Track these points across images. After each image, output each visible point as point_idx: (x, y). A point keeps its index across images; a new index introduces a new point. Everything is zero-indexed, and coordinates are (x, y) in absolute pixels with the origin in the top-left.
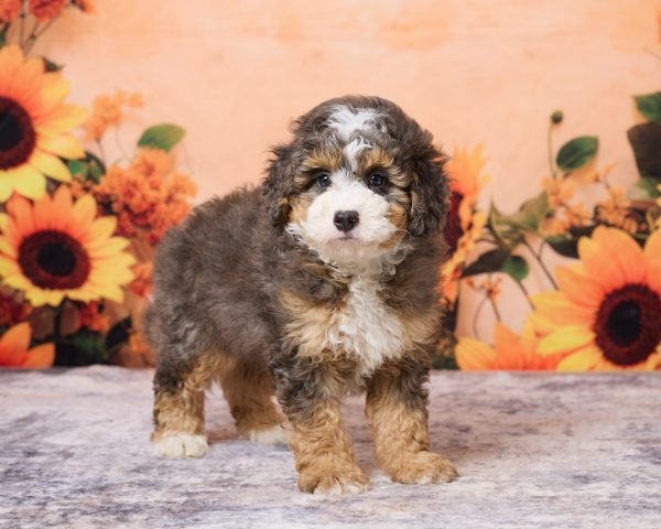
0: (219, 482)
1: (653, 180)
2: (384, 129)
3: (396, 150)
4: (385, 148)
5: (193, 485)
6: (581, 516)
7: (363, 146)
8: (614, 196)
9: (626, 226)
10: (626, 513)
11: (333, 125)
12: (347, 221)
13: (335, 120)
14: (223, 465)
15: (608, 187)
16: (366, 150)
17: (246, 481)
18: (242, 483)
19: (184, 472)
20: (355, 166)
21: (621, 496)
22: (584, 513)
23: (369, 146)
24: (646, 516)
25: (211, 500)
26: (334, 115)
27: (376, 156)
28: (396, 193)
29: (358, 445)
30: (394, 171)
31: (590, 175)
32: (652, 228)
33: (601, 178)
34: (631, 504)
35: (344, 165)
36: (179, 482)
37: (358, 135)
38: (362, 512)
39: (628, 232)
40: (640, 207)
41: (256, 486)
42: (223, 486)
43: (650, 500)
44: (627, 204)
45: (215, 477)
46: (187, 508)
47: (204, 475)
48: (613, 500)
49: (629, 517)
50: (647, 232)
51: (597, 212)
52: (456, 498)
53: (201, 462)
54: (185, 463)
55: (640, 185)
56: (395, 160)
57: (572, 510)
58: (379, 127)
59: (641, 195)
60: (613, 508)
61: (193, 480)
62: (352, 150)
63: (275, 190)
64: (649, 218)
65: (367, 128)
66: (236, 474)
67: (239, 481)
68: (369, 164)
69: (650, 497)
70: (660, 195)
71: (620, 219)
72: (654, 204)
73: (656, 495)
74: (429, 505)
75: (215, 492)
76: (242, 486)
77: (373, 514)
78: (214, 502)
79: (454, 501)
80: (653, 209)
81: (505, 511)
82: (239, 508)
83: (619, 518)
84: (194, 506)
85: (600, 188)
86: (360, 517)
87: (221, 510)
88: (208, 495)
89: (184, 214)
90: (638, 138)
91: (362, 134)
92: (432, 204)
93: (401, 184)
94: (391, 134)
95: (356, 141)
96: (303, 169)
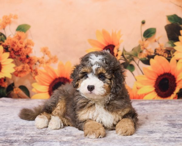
0: (40, 133)
1: (172, 41)
2: (104, 62)
3: (107, 68)
4: (104, 67)
6: (151, 144)
7: (98, 66)
8: (161, 46)
9: (164, 55)
10: (164, 143)
11: (90, 60)
13: (91, 58)
15: (159, 43)
16: (98, 68)
17: (49, 133)
18: (48, 133)
21: (163, 137)
23: (99, 67)
24: (170, 144)
25: (38, 139)
26: (91, 57)
27: (101, 69)
28: (107, 80)
30: (106, 74)
31: (153, 40)
32: (172, 56)
33: (157, 41)
34: (166, 140)
35: (92, 72)
36: (28, 133)
37: (97, 63)
38: (84, 142)
39: (165, 57)
40: (169, 49)
41: (52, 134)
42: (42, 134)
43: (172, 139)
44: (165, 48)
45: (39, 131)
46: (31, 141)
47: (36, 131)
48: (161, 139)
49: (165, 144)
50: (171, 57)
51: (155, 51)
55: (169, 43)
56: (107, 71)
57: (148, 142)
58: (103, 61)
59: (169, 46)
60: (160, 141)
61: (33, 133)
62: (94, 67)
64: (171, 53)
65: (99, 61)
67: (47, 133)
68: (99, 72)
70: (175, 46)
71: (162, 53)
72: (173, 49)
73: (173, 137)
74: (105, 140)
75: (39, 136)
76: (48, 134)
77: (87, 143)
78: (39, 139)
79: (112, 139)
80: (173, 50)
81: (127, 142)
82: (46, 141)
83: (162, 144)
84: (33, 141)
85: (157, 43)
86: (83, 144)
87: (41, 142)
88: (37, 137)
89: (30, 52)
90: (168, 28)
91: (98, 63)
92: (118, 84)
93: (109, 78)
94: (106, 63)
95: (96, 65)
96: (81, 72)
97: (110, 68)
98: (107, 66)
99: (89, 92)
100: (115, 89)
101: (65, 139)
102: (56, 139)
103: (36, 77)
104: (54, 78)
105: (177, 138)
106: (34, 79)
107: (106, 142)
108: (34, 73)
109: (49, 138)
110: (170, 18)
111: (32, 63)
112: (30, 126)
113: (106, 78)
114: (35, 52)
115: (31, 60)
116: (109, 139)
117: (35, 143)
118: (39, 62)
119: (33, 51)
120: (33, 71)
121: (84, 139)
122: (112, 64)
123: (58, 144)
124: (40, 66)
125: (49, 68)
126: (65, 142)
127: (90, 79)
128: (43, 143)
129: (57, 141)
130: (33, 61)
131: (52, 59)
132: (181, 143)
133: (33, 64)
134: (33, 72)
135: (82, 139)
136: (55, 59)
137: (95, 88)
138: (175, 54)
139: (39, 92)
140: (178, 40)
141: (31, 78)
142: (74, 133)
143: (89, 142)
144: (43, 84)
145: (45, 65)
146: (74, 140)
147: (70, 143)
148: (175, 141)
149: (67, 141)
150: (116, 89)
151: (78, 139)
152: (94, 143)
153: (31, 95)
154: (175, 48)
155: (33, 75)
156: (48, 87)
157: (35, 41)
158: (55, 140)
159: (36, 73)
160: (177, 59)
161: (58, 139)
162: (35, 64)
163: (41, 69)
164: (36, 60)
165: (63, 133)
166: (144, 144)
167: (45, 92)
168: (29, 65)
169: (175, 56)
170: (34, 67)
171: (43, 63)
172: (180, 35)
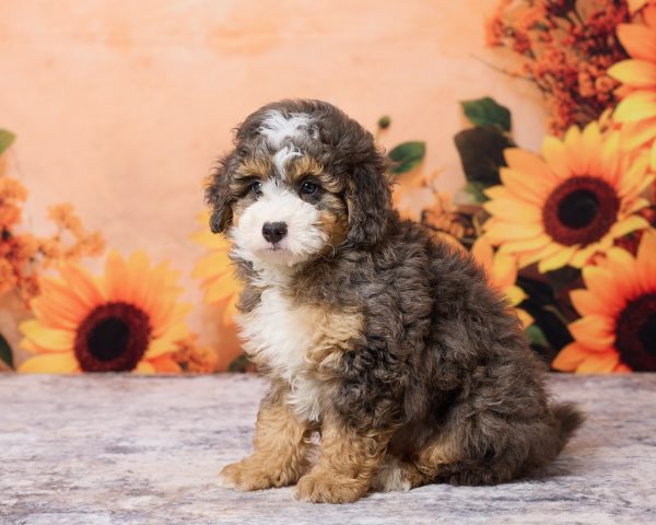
0: (48, 485)
1: (480, 185)
2: (316, 136)
3: (326, 156)
4: (314, 155)
5: (23, 487)
6: (408, 519)
7: (292, 154)
8: (441, 201)
9: (453, 231)
10: (453, 516)
11: (265, 131)
12: (275, 233)
13: (267, 126)
14: (53, 467)
15: (435, 192)
16: (296, 158)
17: (76, 483)
18: (72, 486)
19: (14, 475)
20: (283, 174)
21: (448, 498)
22: (410, 516)
23: (299, 154)
24: (472, 519)
25: (41, 503)
26: (265, 122)
27: (305, 164)
28: (329, 199)
29: (186, 447)
30: (325, 178)
31: (417, 180)
32: (478, 232)
33: (428, 183)
34: (458, 507)
35: (274, 175)
36: (9, 485)
37: (288, 142)
38: (190, 514)
39: (455, 236)
40: (466, 211)
41: (85, 489)
42: (53, 489)
43: (477, 503)
44: (454, 209)
45: (45, 479)
46: (16, 510)
47: (34, 477)
48: (440, 503)
49: (455, 519)
50: (474, 237)
51: (424, 217)
52: (284, 500)
53: (32, 464)
54: (15, 466)
55: (468, 191)
56: (325, 167)
57: (399, 513)
58: (311, 132)
59: (468, 199)
60: (439, 511)
61: (24, 483)
62: (281, 158)
63: (218, 197)
64: (476, 223)
65: (298, 134)
66: (67, 476)
67: (68, 483)
68: (299, 173)
69: (477, 499)
70: (487, 199)
71: (447, 224)
72: (481, 209)
73: (483, 498)
74: (258, 507)
75: (44, 495)
76: (71, 489)
77: (201, 516)
78: (44, 505)
79: (282, 504)
80: (480, 214)
81: (332, 514)
82: (68, 511)
83: (445, 520)
84: (23, 509)
85: (427, 192)
86: (188, 519)
87: (51, 512)
88: (38, 498)
89: (15, 218)
90: (465, 143)
91: (293, 141)
92: (370, 211)
93: (334, 190)
94: (323, 140)
95: (286, 148)
96: (236, 176)
97: (336, 159)
98: (324, 152)
99: (270, 245)
100: (363, 227)
101: (129, 504)
102: (98, 503)
103: (34, 302)
104: (91, 305)
105: (494, 499)
106: (28, 307)
107: (263, 513)
108: (29, 291)
109: (76, 500)
110: (470, 109)
111: (20, 256)
112: (14, 461)
113: (326, 191)
114: (30, 220)
115: (16, 246)
116: (273, 504)
117: (29, 518)
118: (45, 254)
119: (24, 216)
120: (23, 283)
121: (190, 503)
122: (345, 142)
123: (106, 518)
124: (45, 266)
125: (74, 271)
126: (129, 515)
127: (268, 200)
128: (55, 516)
129: (102, 511)
130: (25, 249)
131: (84, 242)
132: (506, 516)
133: (22, 259)
134: (25, 286)
135: (183, 504)
136: (95, 245)
137: (290, 230)
138: (488, 225)
139: (43, 351)
140: (495, 180)
141: (16, 304)
142: (159, 485)
143: (206, 513)
144: (56, 326)
145: (62, 263)
146: (158, 508)
147: (144, 516)
148: (488, 511)
149: (135, 511)
150: (368, 229)
151: (170, 505)
152: (225, 518)
153: (16, 359)
154: (488, 207)
155: (25, 295)
156: (72, 335)
157: (28, 183)
158: (97, 508)
159: (35, 290)
160: (495, 242)
161: (106, 505)
162: (32, 260)
163: (51, 274)
164: (35, 247)
165: (122, 483)
166: (388, 519)
167: (63, 352)
168: (10, 261)
169: (488, 234)
170: (26, 270)
171: (57, 257)
172: (505, 165)
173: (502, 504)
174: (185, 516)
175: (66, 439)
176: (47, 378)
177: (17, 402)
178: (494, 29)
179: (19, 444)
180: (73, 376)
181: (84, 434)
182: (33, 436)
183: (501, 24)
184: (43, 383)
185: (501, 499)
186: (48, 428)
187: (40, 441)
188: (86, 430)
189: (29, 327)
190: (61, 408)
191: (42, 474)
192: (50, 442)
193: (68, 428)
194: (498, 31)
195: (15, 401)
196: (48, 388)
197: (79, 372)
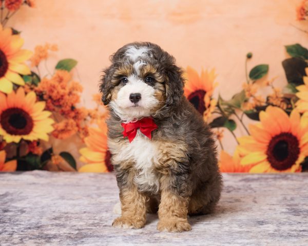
0: (93, 224)
1: (294, 85)
2: (152, 56)
3: (157, 65)
4: (152, 65)
5: (81, 225)
6: (261, 240)
7: (142, 64)
8: (276, 92)
9: (281, 106)
11: (127, 55)
12: (135, 98)
13: (128, 53)
14: (95, 217)
15: (273, 88)
16: (144, 66)
17: (106, 224)
19: (76, 220)
20: (138, 73)
21: (279, 230)
22: (262, 238)
23: (145, 64)
24: (290, 240)
25: (89, 233)
26: (128, 51)
27: (148, 68)
28: (158, 85)
30: (157, 75)
31: (265, 82)
32: (293, 107)
33: (270, 83)
34: (284, 234)
35: (134, 73)
36: (75, 224)
37: (140, 59)
38: (159, 238)
39: (282, 108)
40: (288, 97)
41: (110, 226)
42: (95, 226)
43: (293, 233)
44: (282, 96)
45: (91, 222)
46: (78, 236)
47: (86, 221)
48: (275, 232)
49: (282, 240)
50: (291, 109)
51: (268, 99)
52: (203, 232)
53: (85, 215)
54: (77, 215)
55: (288, 87)
56: (157, 70)
58: (149, 55)
59: (289, 91)
60: (275, 236)
61: (81, 223)
62: (137, 66)
64: (292, 102)
65: (144, 55)
66: (101, 220)
67: (102, 224)
68: (145, 72)
69: (292, 231)
70: (297, 91)
71: (279, 103)
72: (294, 96)
73: (295, 230)
74: (190, 234)
75: (91, 229)
76: (104, 226)
77: (164, 238)
80: (294, 98)
81: (225, 238)
82: (102, 236)
83: (278, 241)
84: (81, 236)
85: (269, 88)
87: (94, 237)
88: (88, 230)
89: (77, 100)
90: (287, 65)
91: (142, 58)
92: (176, 90)
93: (160, 81)
94: (155, 58)
95: (139, 61)
96: (115, 75)
99: (133, 104)
101: (132, 232)
103: (86, 139)
105: (301, 231)
106: (83, 142)
108: (83, 134)
109: (106, 232)
110: (289, 49)
111: (79, 118)
112: (77, 213)
114: (84, 101)
115: (78, 113)
117: (84, 240)
118: (91, 117)
119: (81, 99)
120: (81, 131)
121: (159, 233)
124: (91, 123)
128: (96, 239)
130: (82, 115)
132: (307, 239)
133: (81, 119)
134: (82, 132)
135: (156, 233)
137: (142, 97)
138: (298, 103)
139: (91, 162)
140: (301, 82)
141: (78, 140)
143: (166, 237)
144: (96, 150)
145: (99, 121)
146: (145, 234)
148: (298, 236)
151: (150, 233)
153: (78, 166)
154: (298, 95)
155: (82, 136)
156: (104, 155)
158: (116, 235)
159: (86, 133)
160: (301, 112)
162: (85, 119)
163: (94, 126)
164: (87, 114)
166: (251, 240)
167: (100, 162)
168: (75, 120)
169: (298, 107)
170: (82, 124)
171: (97, 118)
172: (306, 75)
173: (304, 233)
174: (157, 238)
175: (101, 203)
176: (92, 174)
177: (78, 186)
178: (300, 11)
179: (79, 205)
180: (104, 174)
181: (109, 201)
182: (86, 201)
183: (304, 10)
184: (90, 177)
185: (304, 231)
186: (92, 198)
187: (89, 204)
188: (110, 199)
189: (83, 151)
190: (98, 188)
191: (89, 219)
192: (94, 204)
193: (102, 198)
194: (303, 13)
195: (77, 185)
196: (93, 179)
197: (107, 172)
